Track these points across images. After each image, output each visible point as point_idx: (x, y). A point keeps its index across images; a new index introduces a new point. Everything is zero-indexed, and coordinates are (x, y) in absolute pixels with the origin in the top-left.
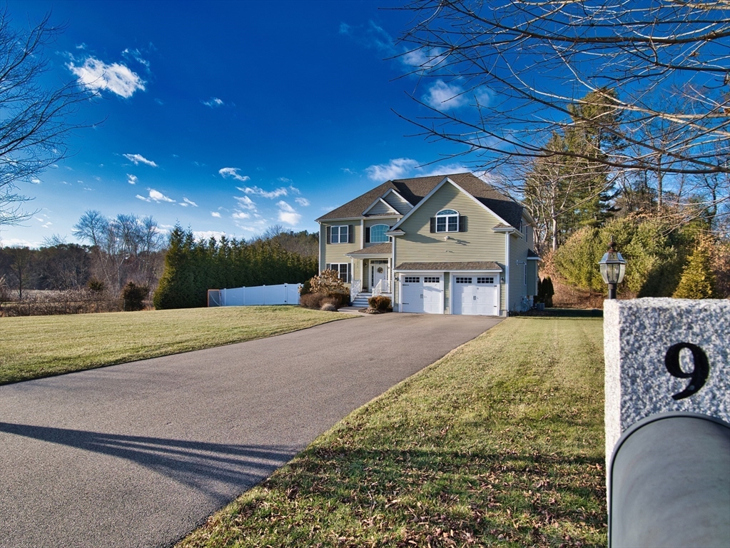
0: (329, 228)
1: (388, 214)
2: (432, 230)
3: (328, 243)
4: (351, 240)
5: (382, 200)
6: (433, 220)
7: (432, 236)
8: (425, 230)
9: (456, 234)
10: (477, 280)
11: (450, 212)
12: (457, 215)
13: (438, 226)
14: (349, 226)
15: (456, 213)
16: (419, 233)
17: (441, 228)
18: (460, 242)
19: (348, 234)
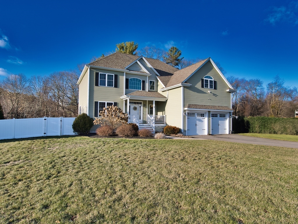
0: (97, 74)
1: (141, 72)
2: (202, 87)
3: (97, 85)
4: (116, 86)
5: (138, 62)
6: (203, 80)
7: (202, 89)
8: (199, 86)
9: (213, 90)
10: (219, 116)
11: (210, 77)
12: (213, 80)
13: (204, 84)
14: (115, 75)
15: (212, 79)
16: (196, 86)
17: (207, 86)
18: (214, 95)
19: (114, 81)
